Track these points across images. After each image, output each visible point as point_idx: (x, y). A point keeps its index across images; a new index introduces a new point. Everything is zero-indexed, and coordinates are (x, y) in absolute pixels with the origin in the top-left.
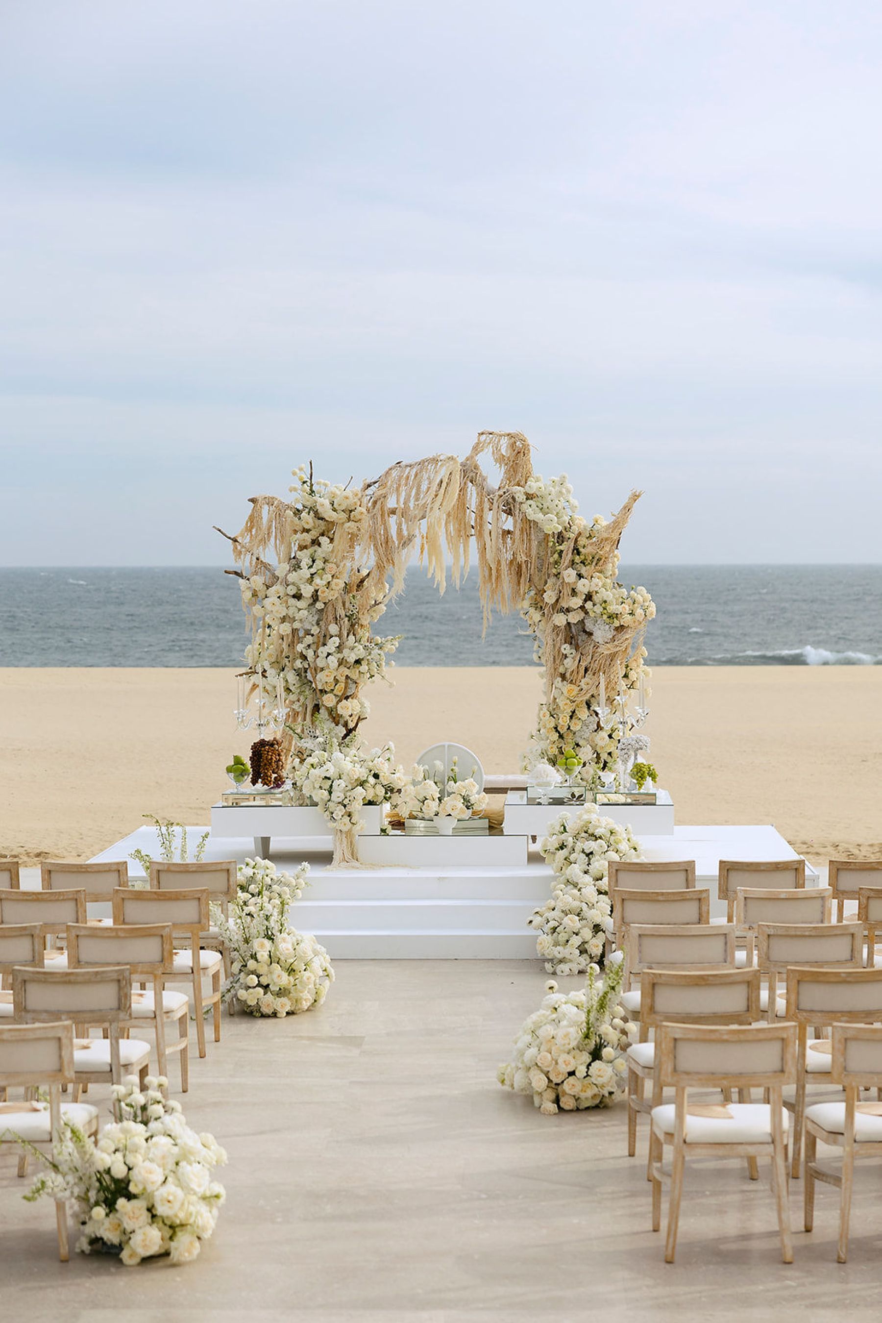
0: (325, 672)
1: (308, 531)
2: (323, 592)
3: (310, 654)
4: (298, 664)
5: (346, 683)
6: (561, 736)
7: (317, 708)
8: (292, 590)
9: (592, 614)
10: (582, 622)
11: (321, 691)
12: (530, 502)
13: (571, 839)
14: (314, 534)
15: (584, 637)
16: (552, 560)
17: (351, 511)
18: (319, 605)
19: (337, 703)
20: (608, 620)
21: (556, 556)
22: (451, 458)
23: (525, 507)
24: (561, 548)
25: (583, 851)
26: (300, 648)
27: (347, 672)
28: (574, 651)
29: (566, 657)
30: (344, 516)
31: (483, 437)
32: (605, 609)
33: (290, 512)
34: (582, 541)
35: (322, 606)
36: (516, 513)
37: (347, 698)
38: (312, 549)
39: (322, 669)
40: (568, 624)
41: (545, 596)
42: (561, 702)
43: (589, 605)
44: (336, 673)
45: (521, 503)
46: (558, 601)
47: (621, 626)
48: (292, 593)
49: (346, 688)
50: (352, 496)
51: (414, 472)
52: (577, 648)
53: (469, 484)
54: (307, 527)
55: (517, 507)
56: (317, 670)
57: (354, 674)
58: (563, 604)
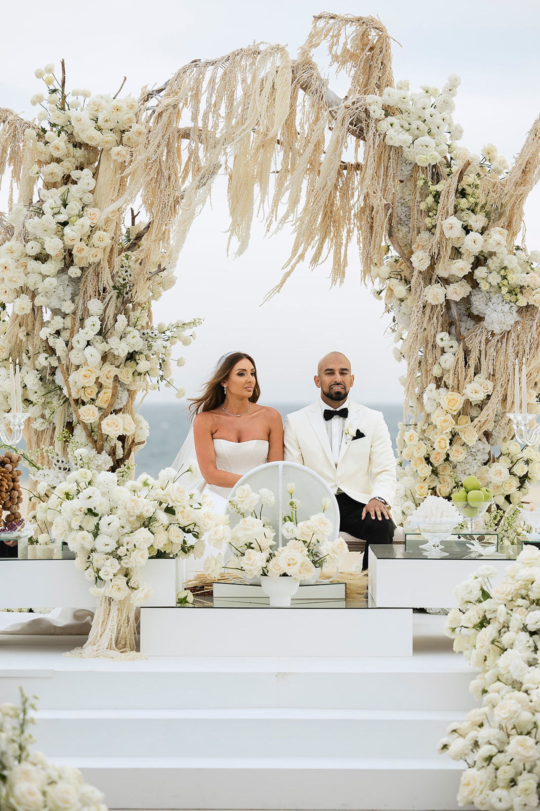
0: (82, 371)
1: (58, 161)
2: (81, 250)
3: (59, 344)
4: (42, 360)
5: (115, 388)
6: (435, 472)
7: (70, 427)
8: (33, 248)
9: (484, 286)
10: (467, 301)
11: (76, 401)
12: (390, 119)
13: (502, 609)
14: (67, 166)
15: (470, 323)
16: (423, 206)
17: (123, 132)
18: (75, 272)
19: (101, 419)
20: (508, 297)
21: (430, 200)
22: (278, 49)
23: (384, 125)
24: (439, 187)
25: (524, 628)
26: (44, 333)
27: (115, 371)
28: (455, 343)
29: (443, 351)
30: (112, 137)
31: (321, 23)
32: (504, 278)
33: (31, 133)
34: (470, 178)
35: (79, 273)
36: (370, 136)
37: (116, 412)
38: (64, 188)
39: (78, 367)
40: (448, 302)
41: (413, 259)
42: (438, 418)
43: (480, 272)
44: (98, 373)
45: (378, 120)
46: (432, 267)
47: (528, 306)
48: (33, 253)
49: (114, 395)
50: (125, 108)
51: (220, 72)
52: (459, 338)
53: (301, 92)
54: (56, 154)
55: (372, 124)
56: (67, 371)
57: (125, 375)
58: (441, 271)
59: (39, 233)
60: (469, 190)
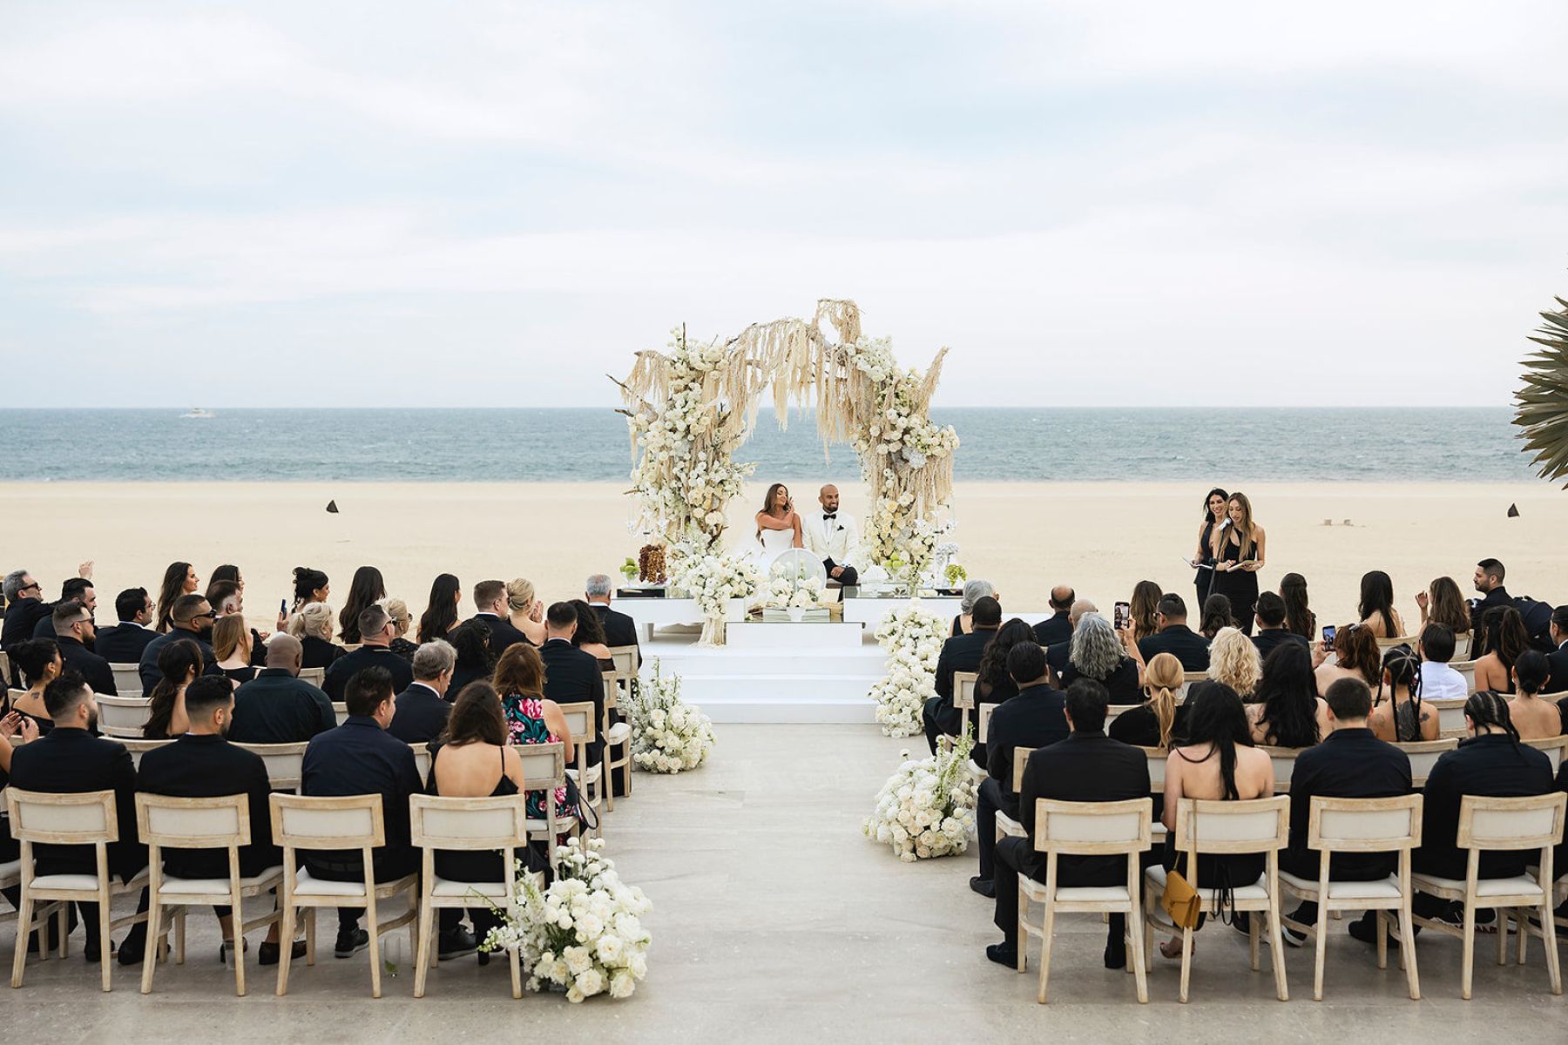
0: (696, 491)
1: (682, 378)
2: (694, 427)
3: (683, 476)
4: (674, 484)
5: (713, 499)
6: (883, 543)
7: (688, 519)
8: (669, 425)
9: (909, 444)
10: (900, 451)
11: (692, 505)
12: (859, 356)
13: (901, 627)
14: (686, 380)
15: (902, 463)
16: (876, 402)
17: (716, 363)
18: (691, 437)
19: (705, 515)
20: (921, 450)
21: (880, 399)
22: (798, 321)
23: (855, 360)
24: (884, 392)
25: (911, 636)
26: (675, 470)
27: (712, 490)
28: (893, 474)
29: (887, 478)
30: (710, 366)
31: (822, 304)
32: (919, 440)
33: (667, 363)
34: (901, 387)
35: (693, 438)
36: (848, 364)
37: (712, 511)
38: (685, 393)
39: (693, 488)
40: (889, 453)
41: (871, 430)
42: (884, 514)
43: (907, 437)
44: (703, 491)
45: (852, 357)
46: (881, 434)
47: (932, 455)
48: (669, 428)
49: (712, 503)
50: (717, 350)
51: (768, 331)
52: (896, 472)
53: (811, 341)
54: (681, 375)
55: (849, 360)
56: (688, 489)
57: (718, 491)
58: (886, 437)
59: (674, 419)
60: (900, 394)
